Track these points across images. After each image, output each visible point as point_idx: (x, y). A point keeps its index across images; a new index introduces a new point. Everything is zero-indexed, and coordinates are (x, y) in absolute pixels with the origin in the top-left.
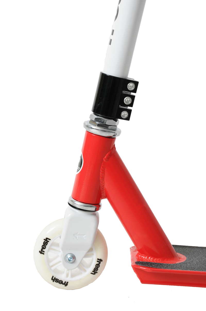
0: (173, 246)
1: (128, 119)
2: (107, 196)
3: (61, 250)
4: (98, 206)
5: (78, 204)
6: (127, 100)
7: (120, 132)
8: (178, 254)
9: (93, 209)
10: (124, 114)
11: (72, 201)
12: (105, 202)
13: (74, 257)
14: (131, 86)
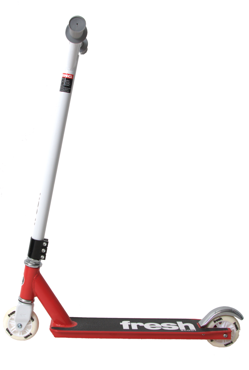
0: (70, 317)
1: (44, 259)
2: (37, 296)
3: (15, 322)
4: (33, 300)
5: (23, 300)
6: (43, 250)
7: (42, 265)
8: (73, 322)
9: (30, 302)
10: (42, 257)
11: (20, 299)
12: (36, 299)
13: (21, 325)
14: (45, 244)
